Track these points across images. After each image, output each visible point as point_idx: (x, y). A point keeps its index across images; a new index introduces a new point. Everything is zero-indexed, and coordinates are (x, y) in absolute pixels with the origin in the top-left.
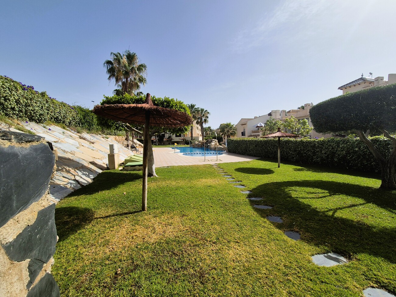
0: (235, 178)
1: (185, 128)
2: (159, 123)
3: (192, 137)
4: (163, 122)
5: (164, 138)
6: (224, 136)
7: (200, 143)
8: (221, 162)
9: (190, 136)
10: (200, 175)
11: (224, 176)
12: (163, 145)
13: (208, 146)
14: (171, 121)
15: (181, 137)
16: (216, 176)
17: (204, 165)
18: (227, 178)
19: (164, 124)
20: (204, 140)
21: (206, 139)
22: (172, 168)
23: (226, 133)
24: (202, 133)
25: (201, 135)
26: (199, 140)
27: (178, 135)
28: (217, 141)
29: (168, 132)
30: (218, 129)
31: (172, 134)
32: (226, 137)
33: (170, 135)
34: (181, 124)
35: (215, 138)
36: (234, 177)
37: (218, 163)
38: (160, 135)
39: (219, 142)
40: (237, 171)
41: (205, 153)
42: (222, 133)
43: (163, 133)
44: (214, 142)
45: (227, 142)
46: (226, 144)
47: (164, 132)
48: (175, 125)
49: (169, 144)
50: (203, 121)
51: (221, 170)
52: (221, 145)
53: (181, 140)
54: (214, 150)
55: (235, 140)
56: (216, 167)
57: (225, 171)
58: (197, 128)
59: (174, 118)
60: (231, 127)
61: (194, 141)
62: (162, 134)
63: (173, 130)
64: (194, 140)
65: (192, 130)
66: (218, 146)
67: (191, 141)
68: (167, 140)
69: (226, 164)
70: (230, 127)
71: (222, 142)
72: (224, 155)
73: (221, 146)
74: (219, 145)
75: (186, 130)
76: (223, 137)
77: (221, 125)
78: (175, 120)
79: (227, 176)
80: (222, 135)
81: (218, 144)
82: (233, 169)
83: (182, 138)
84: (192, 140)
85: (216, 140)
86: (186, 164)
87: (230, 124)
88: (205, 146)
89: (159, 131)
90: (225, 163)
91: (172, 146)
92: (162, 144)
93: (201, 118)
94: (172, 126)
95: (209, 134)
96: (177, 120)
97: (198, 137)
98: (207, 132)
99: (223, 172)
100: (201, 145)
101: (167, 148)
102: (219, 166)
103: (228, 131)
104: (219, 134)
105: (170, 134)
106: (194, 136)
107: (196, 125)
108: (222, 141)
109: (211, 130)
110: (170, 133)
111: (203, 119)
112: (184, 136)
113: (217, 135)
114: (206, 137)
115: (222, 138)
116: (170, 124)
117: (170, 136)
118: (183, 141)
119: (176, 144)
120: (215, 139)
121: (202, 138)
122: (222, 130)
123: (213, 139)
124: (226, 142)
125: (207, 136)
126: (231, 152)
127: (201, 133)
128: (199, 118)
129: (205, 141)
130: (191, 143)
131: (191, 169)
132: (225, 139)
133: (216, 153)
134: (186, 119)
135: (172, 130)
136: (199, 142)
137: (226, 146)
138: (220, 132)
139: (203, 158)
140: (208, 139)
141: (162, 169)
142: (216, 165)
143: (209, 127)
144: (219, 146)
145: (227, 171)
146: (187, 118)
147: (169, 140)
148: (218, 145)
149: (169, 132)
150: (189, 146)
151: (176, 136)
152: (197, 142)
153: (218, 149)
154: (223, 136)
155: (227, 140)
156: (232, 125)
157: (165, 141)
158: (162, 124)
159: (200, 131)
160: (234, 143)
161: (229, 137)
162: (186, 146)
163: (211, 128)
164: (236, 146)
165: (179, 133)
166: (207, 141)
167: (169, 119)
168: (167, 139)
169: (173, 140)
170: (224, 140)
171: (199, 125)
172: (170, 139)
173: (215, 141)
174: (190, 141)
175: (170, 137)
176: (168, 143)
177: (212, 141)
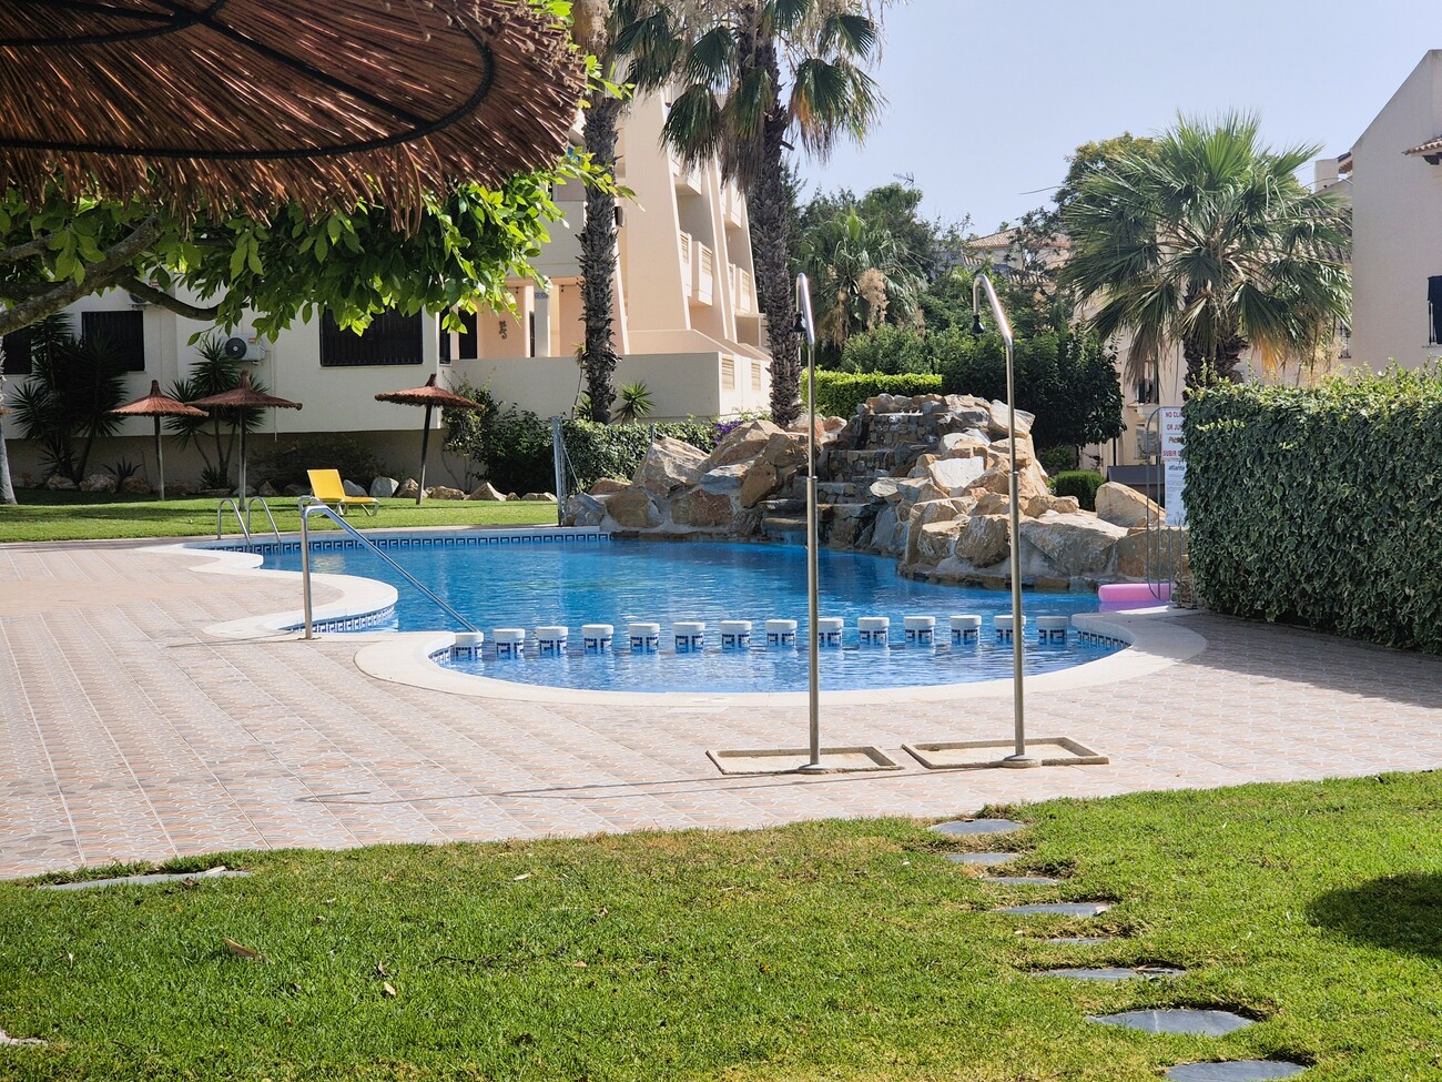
0: (1313, 1043)
1: (465, 223)
2: (26, 128)
3: (597, 355)
4: (88, 114)
5: (135, 382)
6: (1137, 353)
7: (737, 470)
8: (1081, 784)
9: (560, 338)
10: (734, 1003)
11: (1134, 1021)
12: (103, 495)
13: (868, 519)
14: (222, 101)
15: (415, 357)
16: (1003, 1019)
17: (798, 830)
18: (1180, 1044)
19: (112, 148)
20: (804, 420)
21: (837, 401)
22: (251, 888)
23: (1169, 293)
24: (774, 301)
25: (745, 329)
26: (727, 414)
27: (360, 327)
28: (1024, 422)
29: (192, 277)
30: (1033, 233)
31: (250, 315)
32: (1172, 367)
33: (214, 332)
34: (393, 141)
35: (980, 378)
36: (1292, 1028)
37: (1038, 797)
38: (55, 327)
39: (1054, 441)
40: (1360, 936)
41: (827, 640)
42: (1100, 300)
43: (114, 299)
44: (977, 438)
45: (1193, 443)
46: (1175, 479)
47: (124, 275)
48: (294, 156)
49: (217, 484)
50: (784, 98)
51: (1085, 913)
52: (1088, 504)
53: (412, 418)
54: (972, 584)
55: (1312, 406)
56: (1000, 860)
57: (1148, 940)
58: (692, 210)
59: (274, 42)
60: (1254, 199)
61: (634, 427)
62: (86, 316)
63: (275, 252)
64: (629, 411)
65: (596, 239)
66: (1038, 508)
67: (577, 439)
68: (189, 422)
69: (1160, 817)
70: (1232, 192)
71: (1105, 450)
72: (1128, 665)
73: (1086, 520)
74: (1061, 489)
75: (488, 244)
76: (1120, 367)
77: (1078, 170)
78: (295, 70)
79: (1189, 1022)
80: (1107, 322)
81: (1035, 479)
82: (1275, 891)
83: (434, 373)
84: (597, 413)
85: (1001, 412)
86: (487, 825)
87: (1234, 142)
88: (827, 518)
89: (29, 265)
90: (1154, 799)
91: (265, 515)
92: (99, 481)
93: (744, 49)
94: (239, 180)
95: (894, 312)
96: (330, 83)
97: (701, 371)
98: (849, 274)
99: (1121, 948)
100: (755, 505)
101: (177, 549)
102: (1049, 851)
103: (1204, 264)
104: (1057, 319)
105: (228, 313)
106: (630, 338)
107: (673, 161)
108: (1113, 429)
109: (919, 238)
110: (221, 293)
111: (787, 56)
112: (469, 348)
113: (1006, 329)
114: (830, 356)
115: (1102, 375)
116: (213, 151)
117: (236, 349)
118: (455, 428)
119: (326, 482)
120: (992, 391)
121: (767, 378)
122: (1109, 252)
123: (960, 404)
124: (1171, 446)
125: (860, 342)
126: (1258, 617)
127: (741, 298)
128: (712, 50)
129: (817, 429)
130: (587, 462)
131: (576, 902)
132: (1148, 393)
133: (1004, 637)
134: (474, 58)
135: (247, 256)
136: (723, 440)
137: (1173, 516)
138: (1064, 276)
139: (777, 714)
140: (872, 390)
141: (82, 903)
142: (1003, 829)
143: (892, 203)
144: (1051, 517)
145: (1184, 940)
146: (488, 54)
147: (220, 413)
148: (1043, 491)
149: (209, 272)
150: (542, 512)
151: (338, 350)
152: (676, 456)
153: (1037, 566)
154: (1122, 342)
155: (1194, 412)
156: (1278, 150)
157: (146, 428)
158: (68, 146)
159: (735, 258)
160: (1300, 458)
161: (1228, 353)
162: (501, 509)
163: (923, 213)
164: (1344, 506)
165: (366, 296)
166: (860, 436)
167: (182, 64)
168: (184, 395)
169: (277, 422)
170: (1133, 411)
171: (717, 163)
172: (233, 398)
173: (995, 434)
174: (570, 432)
175: (222, 368)
176: (192, 465)
177: (930, 434)
